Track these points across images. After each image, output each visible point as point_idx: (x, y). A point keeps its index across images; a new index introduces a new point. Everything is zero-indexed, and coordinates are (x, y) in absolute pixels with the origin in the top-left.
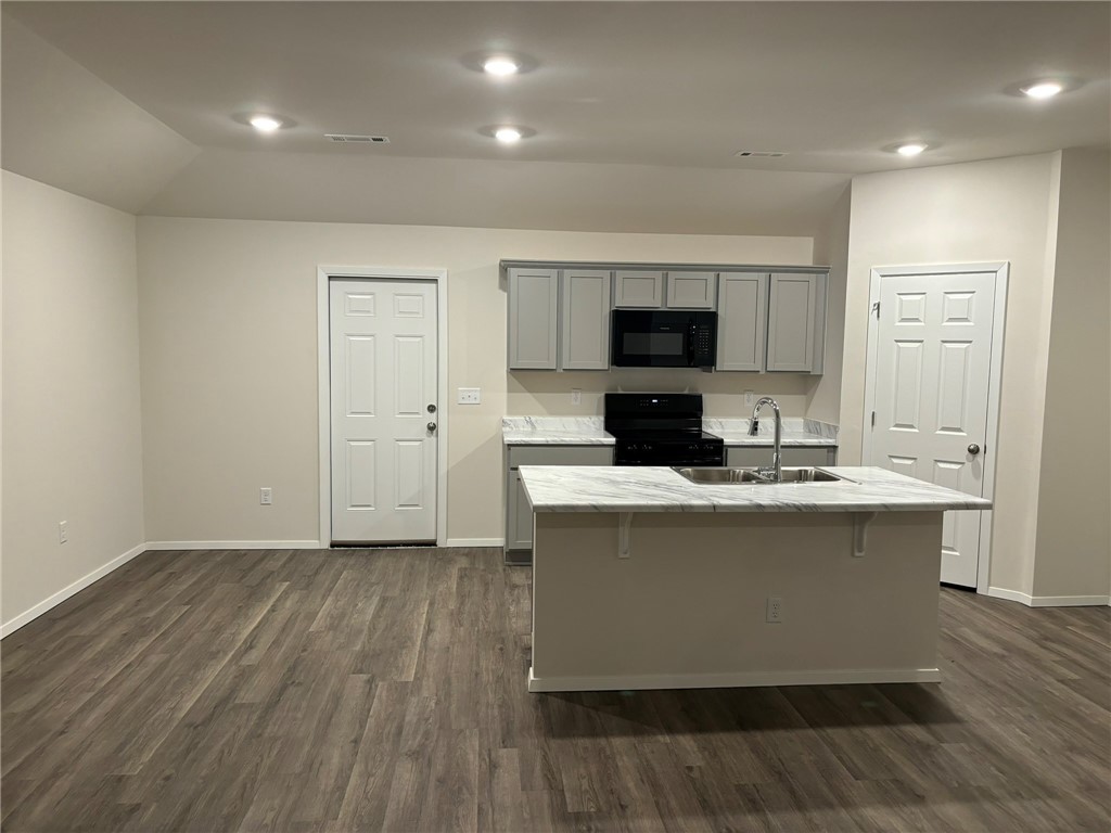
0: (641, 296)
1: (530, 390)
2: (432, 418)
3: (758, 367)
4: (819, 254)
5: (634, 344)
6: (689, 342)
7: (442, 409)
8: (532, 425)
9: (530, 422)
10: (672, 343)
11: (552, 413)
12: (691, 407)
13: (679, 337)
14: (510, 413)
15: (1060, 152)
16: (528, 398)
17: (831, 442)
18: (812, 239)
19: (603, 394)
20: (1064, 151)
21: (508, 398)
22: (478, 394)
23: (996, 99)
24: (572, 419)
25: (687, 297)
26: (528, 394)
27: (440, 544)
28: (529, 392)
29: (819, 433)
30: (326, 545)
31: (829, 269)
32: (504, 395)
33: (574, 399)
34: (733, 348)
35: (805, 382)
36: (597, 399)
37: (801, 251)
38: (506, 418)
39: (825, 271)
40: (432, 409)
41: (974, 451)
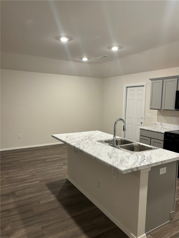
1: (163, 115)
2: (142, 121)
8: (162, 125)
9: (161, 124)
16: (162, 117)
21: (158, 118)
22: (151, 115)
24: (172, 125)
26: (162, 116)
28: (163, 116)
32: (156, 116)
33: (174, 119)
38: (156, 122)
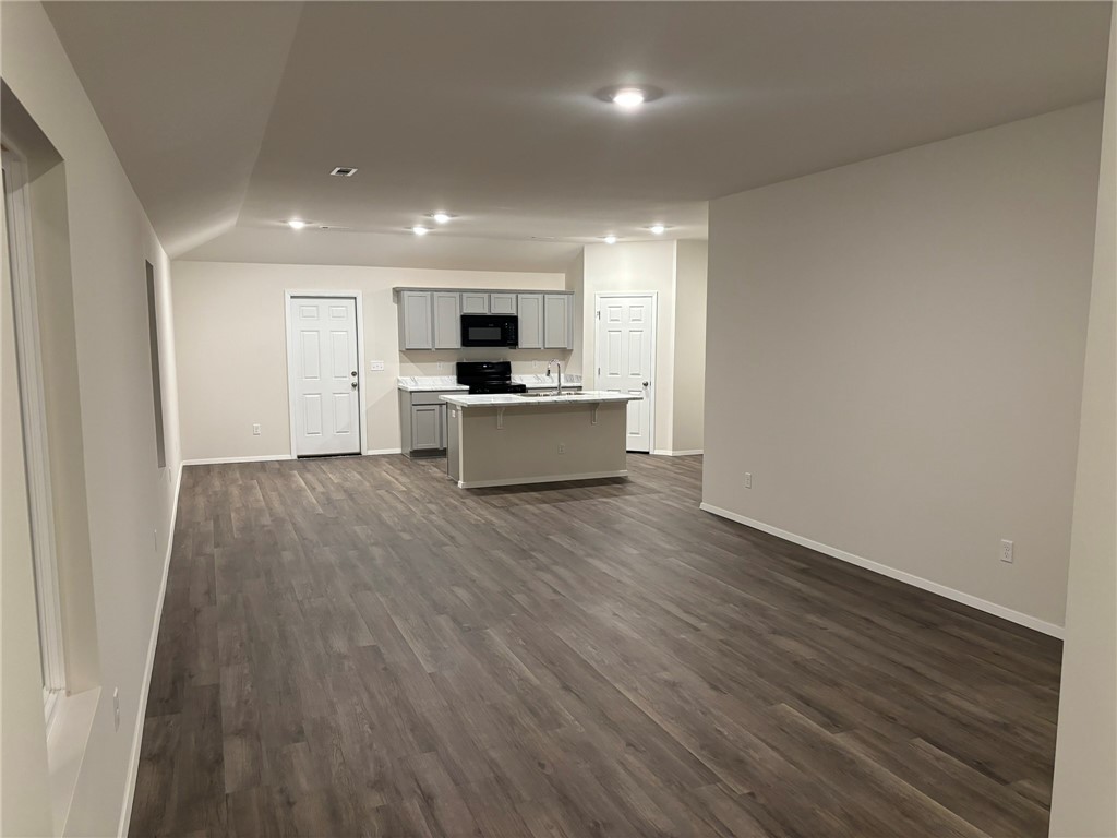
0: (477, 308)
1: (414, 362)
2: (355, 380)
3: (541, 346)
4: (568, 284)
5: (474, 333)
6: (504, 332)
7: (362, 374)
8: (416, 381)
9: (414, 380)
10: (495, 333)
11: (426, 375)
12: (505, 369)
13: (499, 330)
14: (401, 375)
15: (675, 243)
16: (412, 366)
17: (579, 385)
18: (564, 275)
19: (454, 364)
20: (679, 241)
21: (401, 367)
22: (383, 365)
23: (640, 229)
24: (438, 378)
25: (502, 308)
26: (413, 364)
27: (363, 454)
29: (572, 381)
30: (295, 458)
31: (574, 291)
32: (397, 365)
33: (439, 366)
34: (527, 335)
35: (564, 353)
36: (452, 366)
37: (558, 282)
38: (399, 378)
39: (572, 293)
40: (354, 374)
41: (646, 385)
